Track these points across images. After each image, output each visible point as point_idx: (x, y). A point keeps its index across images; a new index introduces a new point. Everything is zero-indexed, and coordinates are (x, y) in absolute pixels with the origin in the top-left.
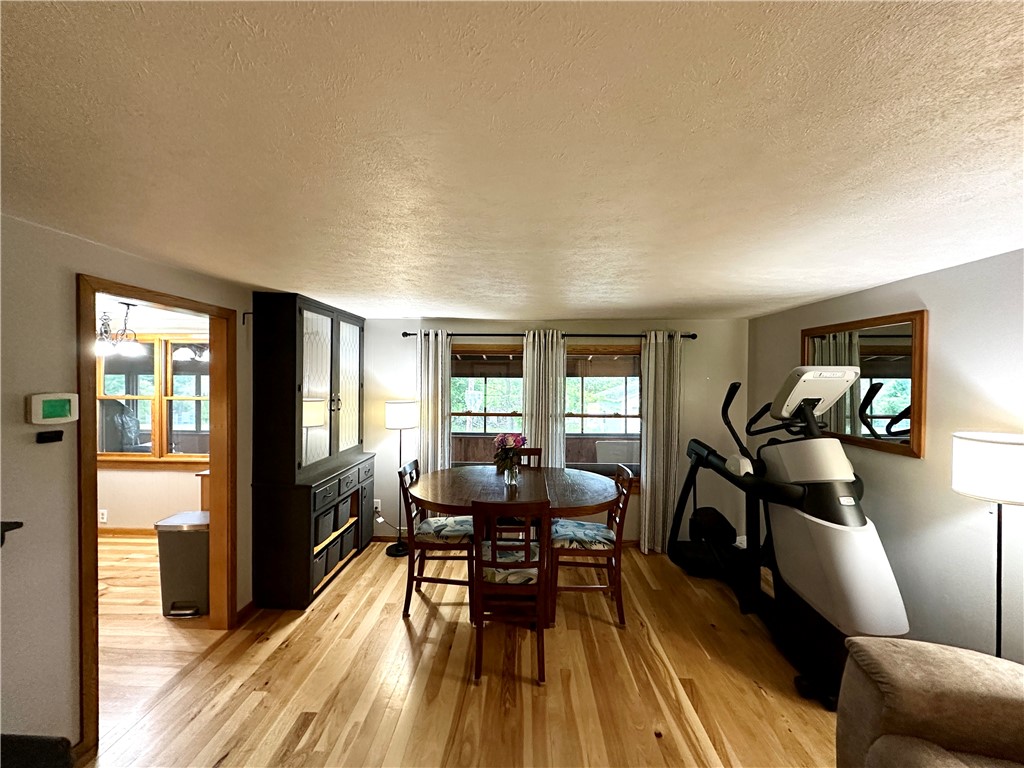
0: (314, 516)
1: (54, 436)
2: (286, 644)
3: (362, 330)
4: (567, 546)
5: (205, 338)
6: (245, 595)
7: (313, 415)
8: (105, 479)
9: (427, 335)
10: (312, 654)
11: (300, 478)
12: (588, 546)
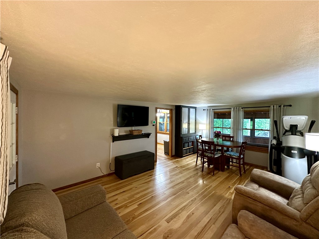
0: (183, 142)
1: (154, 125)
2: (178, 160)
3: (196, 109)
4: (227, 155)
5: (169, 113)
6: (174, 154)
7: (185, 126)
8: (158, 135)
9: (208, 110)
10: (180, 162)
11: (181, 136)
12: (232, 156)
